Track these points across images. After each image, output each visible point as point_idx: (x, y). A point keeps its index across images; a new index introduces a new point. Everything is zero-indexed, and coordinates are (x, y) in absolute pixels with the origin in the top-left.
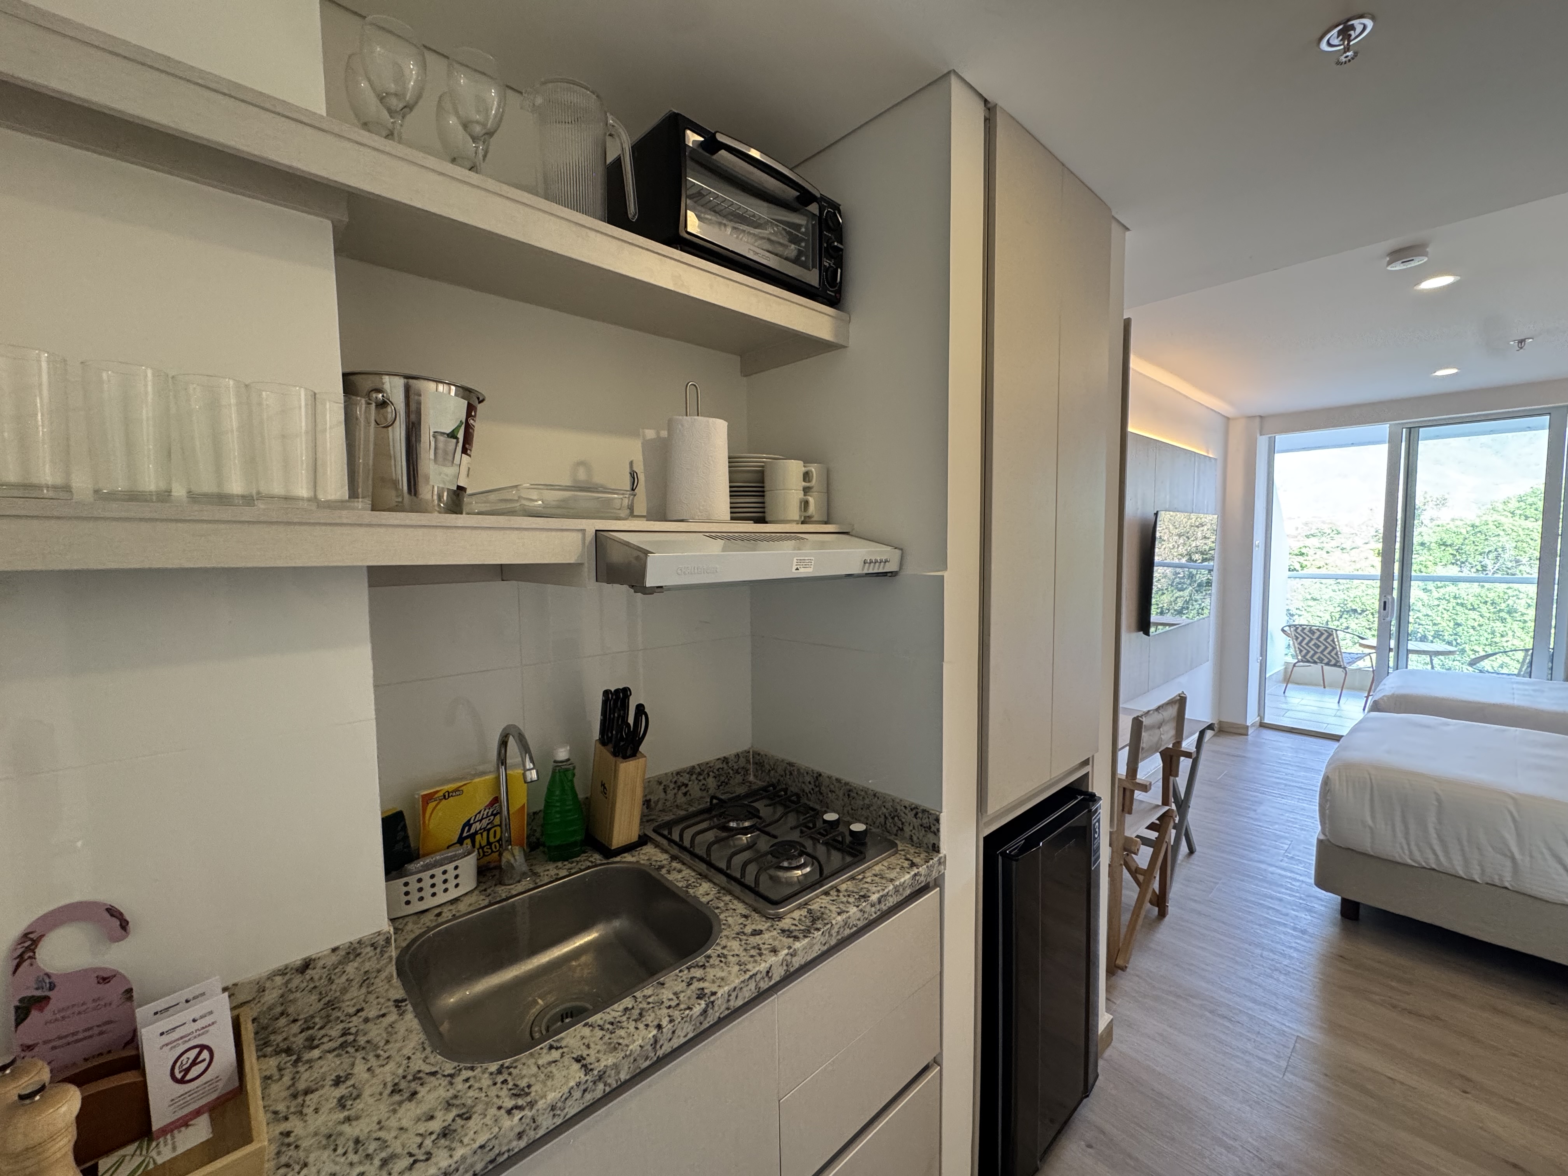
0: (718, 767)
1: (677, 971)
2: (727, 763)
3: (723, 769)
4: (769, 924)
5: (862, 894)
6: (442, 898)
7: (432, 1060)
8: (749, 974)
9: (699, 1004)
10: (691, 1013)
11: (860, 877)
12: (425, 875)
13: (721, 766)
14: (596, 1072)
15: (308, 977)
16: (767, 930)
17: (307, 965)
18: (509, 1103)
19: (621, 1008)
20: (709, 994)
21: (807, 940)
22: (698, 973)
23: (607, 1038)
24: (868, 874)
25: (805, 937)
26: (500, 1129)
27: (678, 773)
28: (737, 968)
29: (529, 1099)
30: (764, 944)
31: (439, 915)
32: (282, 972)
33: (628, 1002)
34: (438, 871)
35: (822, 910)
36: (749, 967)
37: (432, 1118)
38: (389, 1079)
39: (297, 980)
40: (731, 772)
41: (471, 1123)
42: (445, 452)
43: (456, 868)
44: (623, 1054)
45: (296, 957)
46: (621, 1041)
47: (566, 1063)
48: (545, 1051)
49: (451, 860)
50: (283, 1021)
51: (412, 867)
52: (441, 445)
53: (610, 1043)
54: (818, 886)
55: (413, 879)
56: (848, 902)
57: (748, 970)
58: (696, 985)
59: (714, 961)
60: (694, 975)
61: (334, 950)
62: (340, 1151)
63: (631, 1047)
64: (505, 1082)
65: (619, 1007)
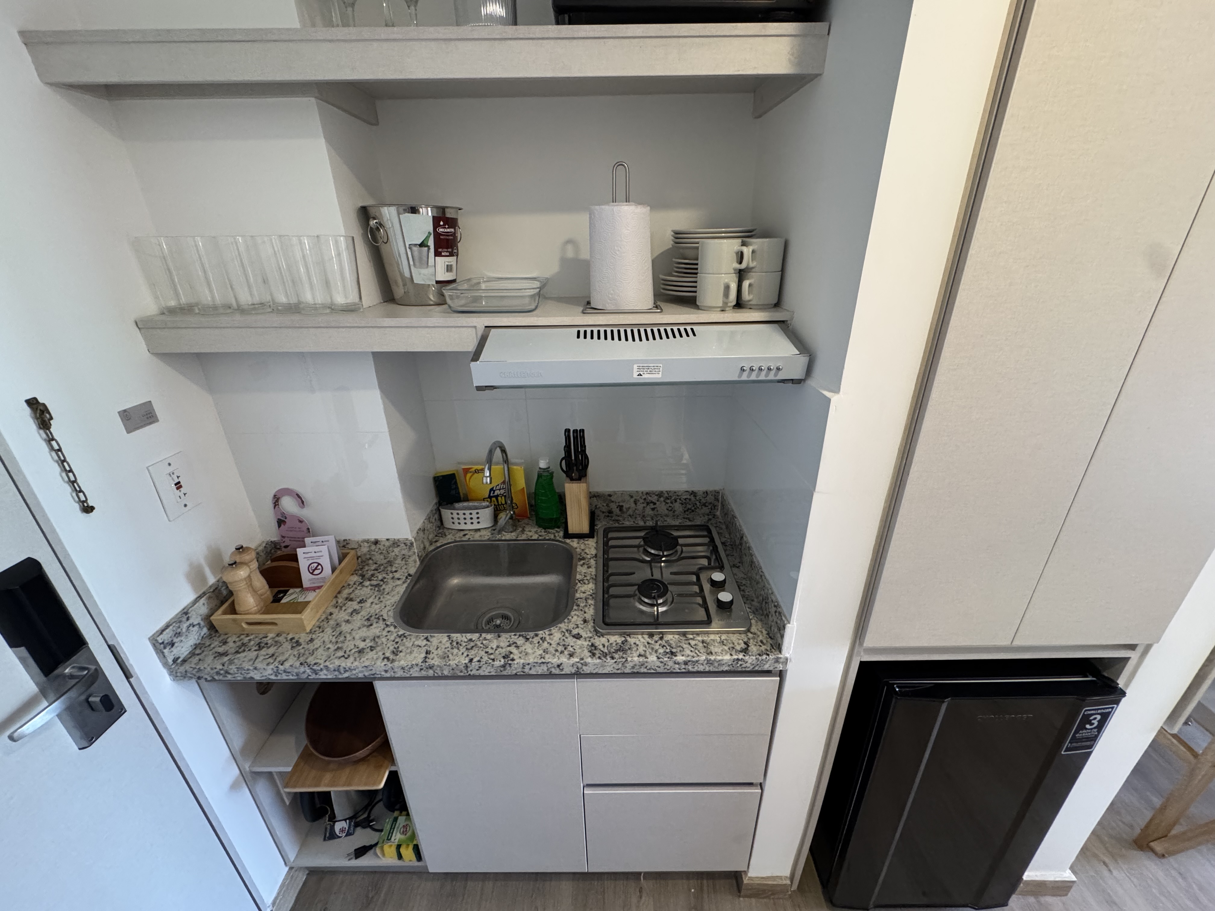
0: (685, 497)
1: (513, 634)
2: (695, 496)
3: (690, 500)
4: (590, 635)
5: (674, 650)
6: (469, 527)
7: (390, 613)
8: (543, 660)
9: (500, 661)
10: (493, 663)
11: (691, 636)
12: (461, 512)
13: (689, 497)
14: (427, 664)
15: (378, 547)
16: (585, 638)
17: (376, 542)
18: (387, 655)
19: (469, 638)
20: (511, 658)
21: (598, 661)
22: (520, 641)
23: (448, 649)
24: (700, 638)
25: (599, 658)
26: (375, 664)
27: (647, 493)
28: (541, 652)
29: (394, 658)
30: (572, 646)
31: (465, 535)
32: (367, 541)
33: (475, 636)
34: (467, 512)
35: (633, 646)
36: (547, 656)
37: (364, 641)
38: (371, 612)
39: (373, 547)
40: (698, 504)
41: (371, 653)
42: (420, 259)
43: (478, 513)
44: (445, 663)
45: (373, 537)
46: (450, 655)
47: (422, 651)
48: (423, 638)
49: (476, 508)
50: (371, 562)
51: (457, 505)
52: (416, 254)
53: (446, 653)
54: (654, 626)
55: (455, 512)
56: (656, 651)
57: (544, 658)
58: (513, 649)
59: (536, 640)
60: (517, 642)
61: (388, 540)
62: (334, 634)
63: (450, 662)
64: (397, 643)
65: (469, 636)
